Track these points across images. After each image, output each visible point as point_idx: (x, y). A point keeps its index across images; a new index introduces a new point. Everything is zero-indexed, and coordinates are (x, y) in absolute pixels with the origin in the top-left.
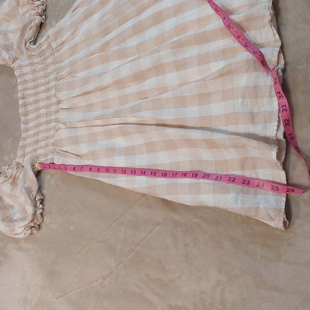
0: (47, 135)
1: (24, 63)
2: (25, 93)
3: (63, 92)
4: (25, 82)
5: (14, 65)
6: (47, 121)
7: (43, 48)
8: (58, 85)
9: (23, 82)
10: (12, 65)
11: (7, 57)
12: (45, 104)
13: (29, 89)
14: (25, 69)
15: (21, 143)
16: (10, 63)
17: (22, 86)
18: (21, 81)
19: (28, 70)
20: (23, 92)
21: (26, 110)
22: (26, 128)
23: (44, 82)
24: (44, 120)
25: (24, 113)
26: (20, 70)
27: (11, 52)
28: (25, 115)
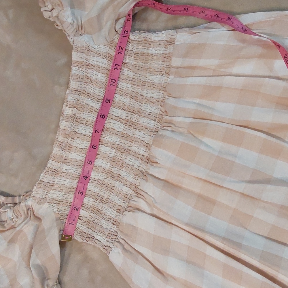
0: (102, 194)
1: (96, 47)
2: (80, 100)
3: (165, 152)
4: (87, 80)
5: (75, 38)
6: (110, 172)
7: (151, 51)
8: (161, 135)
9: (81, 78)
10: (72, 36)
11: (70, 20)
12: (117, 143)
13: (91, 97)
14: (95, 59)
15: (44, 177)
16: (69, 31)
17: (78, 83)
18: (80, 73)
19: (101, 65)
20: (77, 96)
21: (72, 128)
22: (62, 157)
23: (127, 104)
24: (103, 165)
25: (67, 132)
26: (84, 55)
27: (76, 11)
28: (69, 135)
